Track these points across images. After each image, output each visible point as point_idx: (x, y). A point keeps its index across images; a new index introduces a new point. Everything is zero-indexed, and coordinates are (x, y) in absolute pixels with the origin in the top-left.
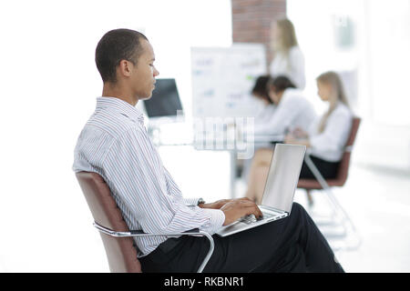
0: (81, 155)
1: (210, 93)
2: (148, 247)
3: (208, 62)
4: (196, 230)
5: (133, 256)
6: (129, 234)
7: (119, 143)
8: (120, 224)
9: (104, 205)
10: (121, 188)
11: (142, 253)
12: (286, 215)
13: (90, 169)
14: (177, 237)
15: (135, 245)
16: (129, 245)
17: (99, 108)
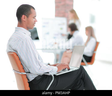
0: (10, 46)
1: (48, 33)
2: (31, 78)
3: (47, 23)
4: (48, 73)
5: (27, 81)
6: (25, 73)
7: (23, 42)
8: (22, 70)
9: (17, 63)
10: (23, 58)
11: (29, 80)
12: (78, 69)
13: (13, 51)
14: (41, 75)
15: (27, 77)
16: (25, 77)
17: (16, 31)
